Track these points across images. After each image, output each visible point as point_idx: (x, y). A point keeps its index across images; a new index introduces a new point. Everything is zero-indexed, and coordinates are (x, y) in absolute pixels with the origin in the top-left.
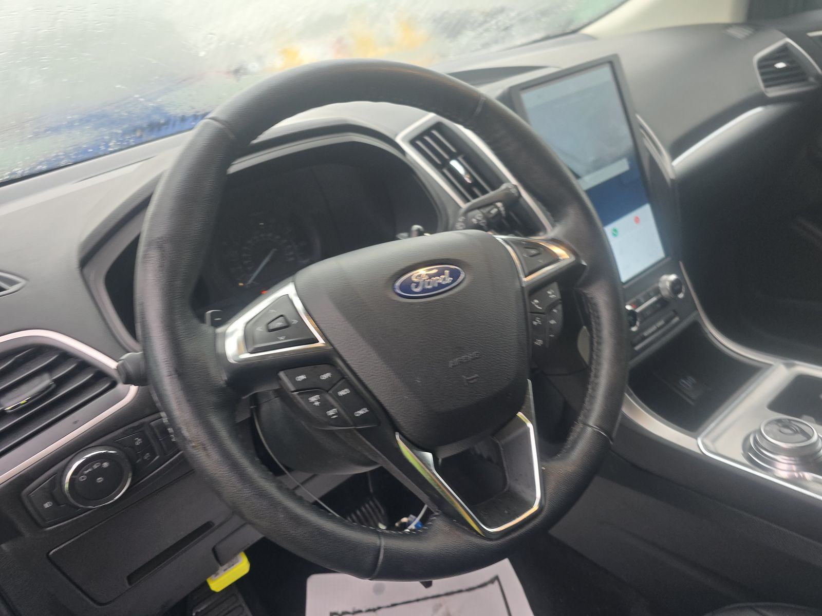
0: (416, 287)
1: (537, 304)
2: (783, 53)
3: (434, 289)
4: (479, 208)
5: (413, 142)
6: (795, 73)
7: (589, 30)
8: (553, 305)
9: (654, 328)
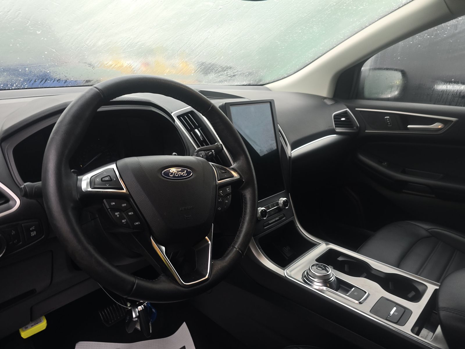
0: (171, 174)
1: (221, 193)
2: (345, 114)
3: (178, 177)
4: (204, 151)
5: (179, 117)
6: (348, 123)
7: (267, 86)
8: (228, 194)
9: (274, 220)
